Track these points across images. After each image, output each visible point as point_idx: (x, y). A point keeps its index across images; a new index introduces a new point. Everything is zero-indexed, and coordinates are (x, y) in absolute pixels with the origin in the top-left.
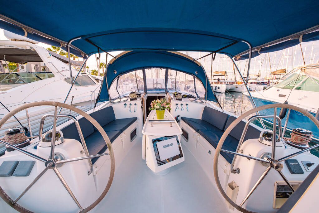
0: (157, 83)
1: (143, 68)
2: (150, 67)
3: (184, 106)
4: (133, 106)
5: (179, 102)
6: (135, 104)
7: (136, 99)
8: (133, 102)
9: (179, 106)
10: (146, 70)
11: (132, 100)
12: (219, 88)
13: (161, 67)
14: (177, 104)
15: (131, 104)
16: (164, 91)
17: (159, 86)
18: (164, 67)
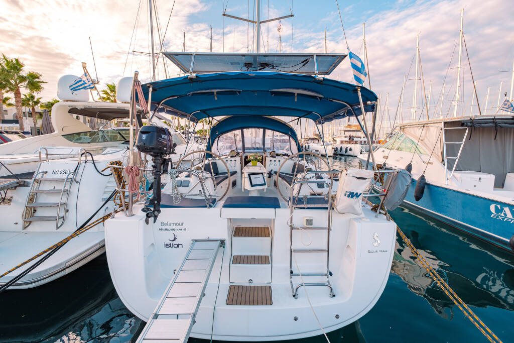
0: (255, 143)
1: (242, 128)
2: (248, 127)
3: (277, 162)
4: (233, 162)
5: (273, 159)
6: (235, 161)
7: (235, 156)
8: (233, 159)
9: (273, 162)
10: (245, 130)
11: (231, 157)
12: (351, 150)
13: (259, 128)
14: (271, 161)
15: (231, 161)
16: (262, 151)
17: (257, 146)
18: (261, 128)
